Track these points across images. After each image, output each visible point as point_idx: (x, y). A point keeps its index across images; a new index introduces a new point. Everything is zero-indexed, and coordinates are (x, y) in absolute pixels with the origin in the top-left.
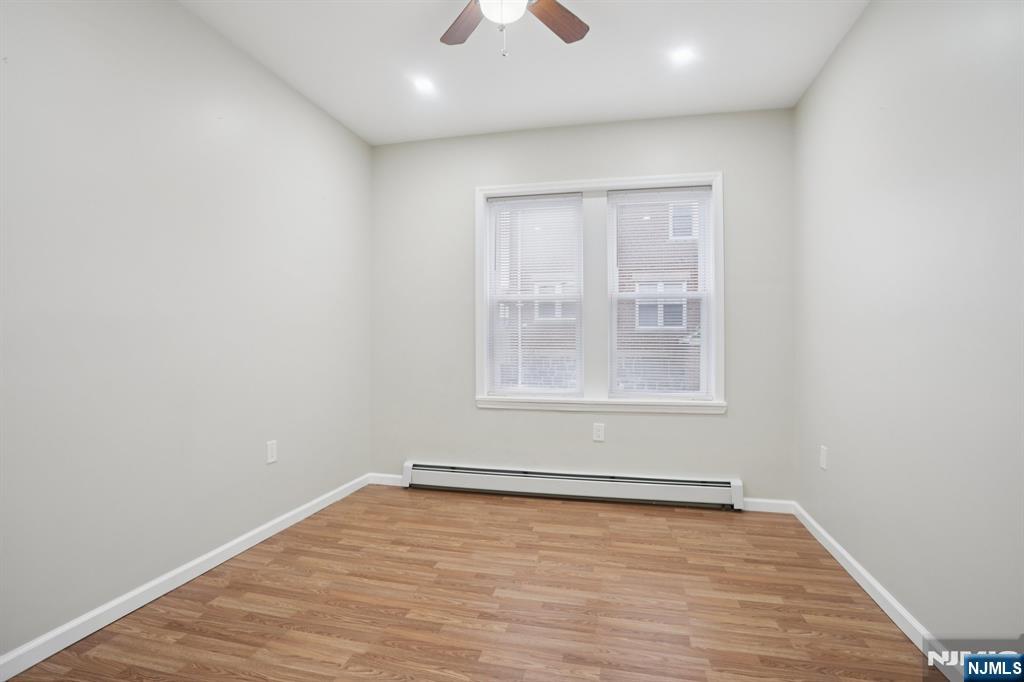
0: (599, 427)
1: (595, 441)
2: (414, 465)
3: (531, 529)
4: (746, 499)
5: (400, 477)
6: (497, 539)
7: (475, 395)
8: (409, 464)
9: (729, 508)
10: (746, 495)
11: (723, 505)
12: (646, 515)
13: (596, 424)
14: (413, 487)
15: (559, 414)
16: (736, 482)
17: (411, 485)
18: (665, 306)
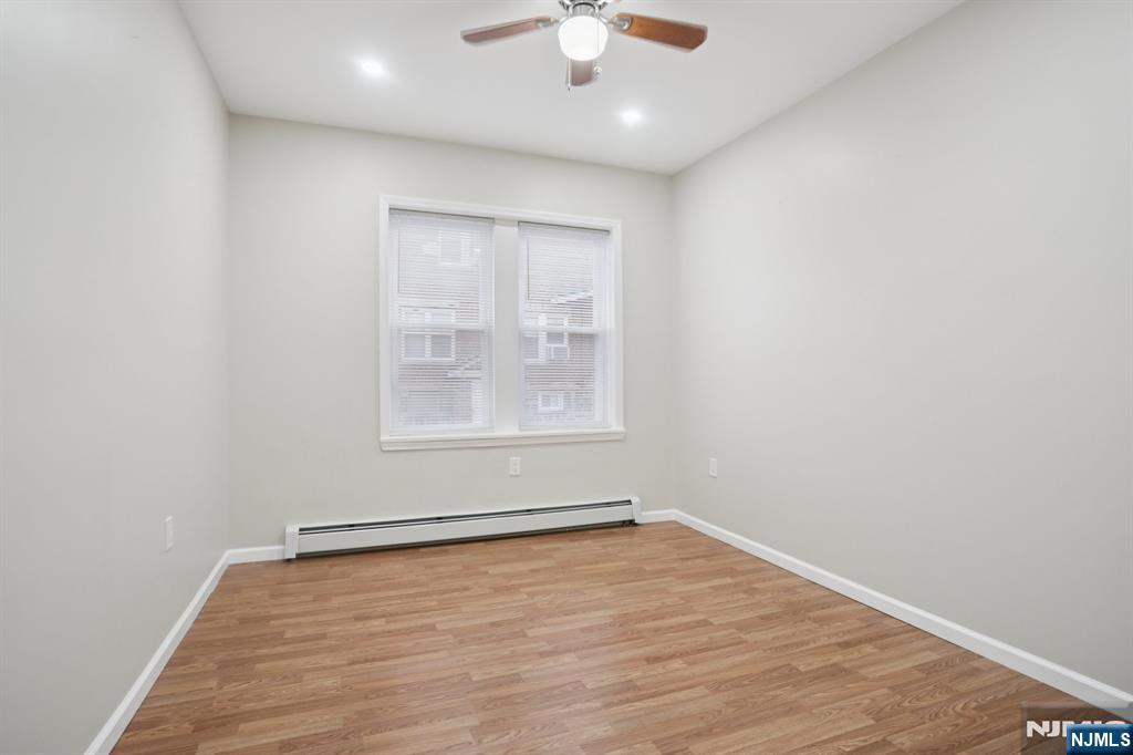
0: (515, 462)
1: (512, 476)
2: (301, 530)
3: (486, 573)
4: (644, 513)
5: (281, 547)
6: (466, 589)
7: (379, 436)
8: (293, 529)
9: (631, 523)
10: (643, 510)
11: (624, 522)
12: (572, 541)
13: (511, 459)
14: (303, 557)
15: (476, 451)
16: (635, 500)
17: (297, 555)
18: (433, 336)
